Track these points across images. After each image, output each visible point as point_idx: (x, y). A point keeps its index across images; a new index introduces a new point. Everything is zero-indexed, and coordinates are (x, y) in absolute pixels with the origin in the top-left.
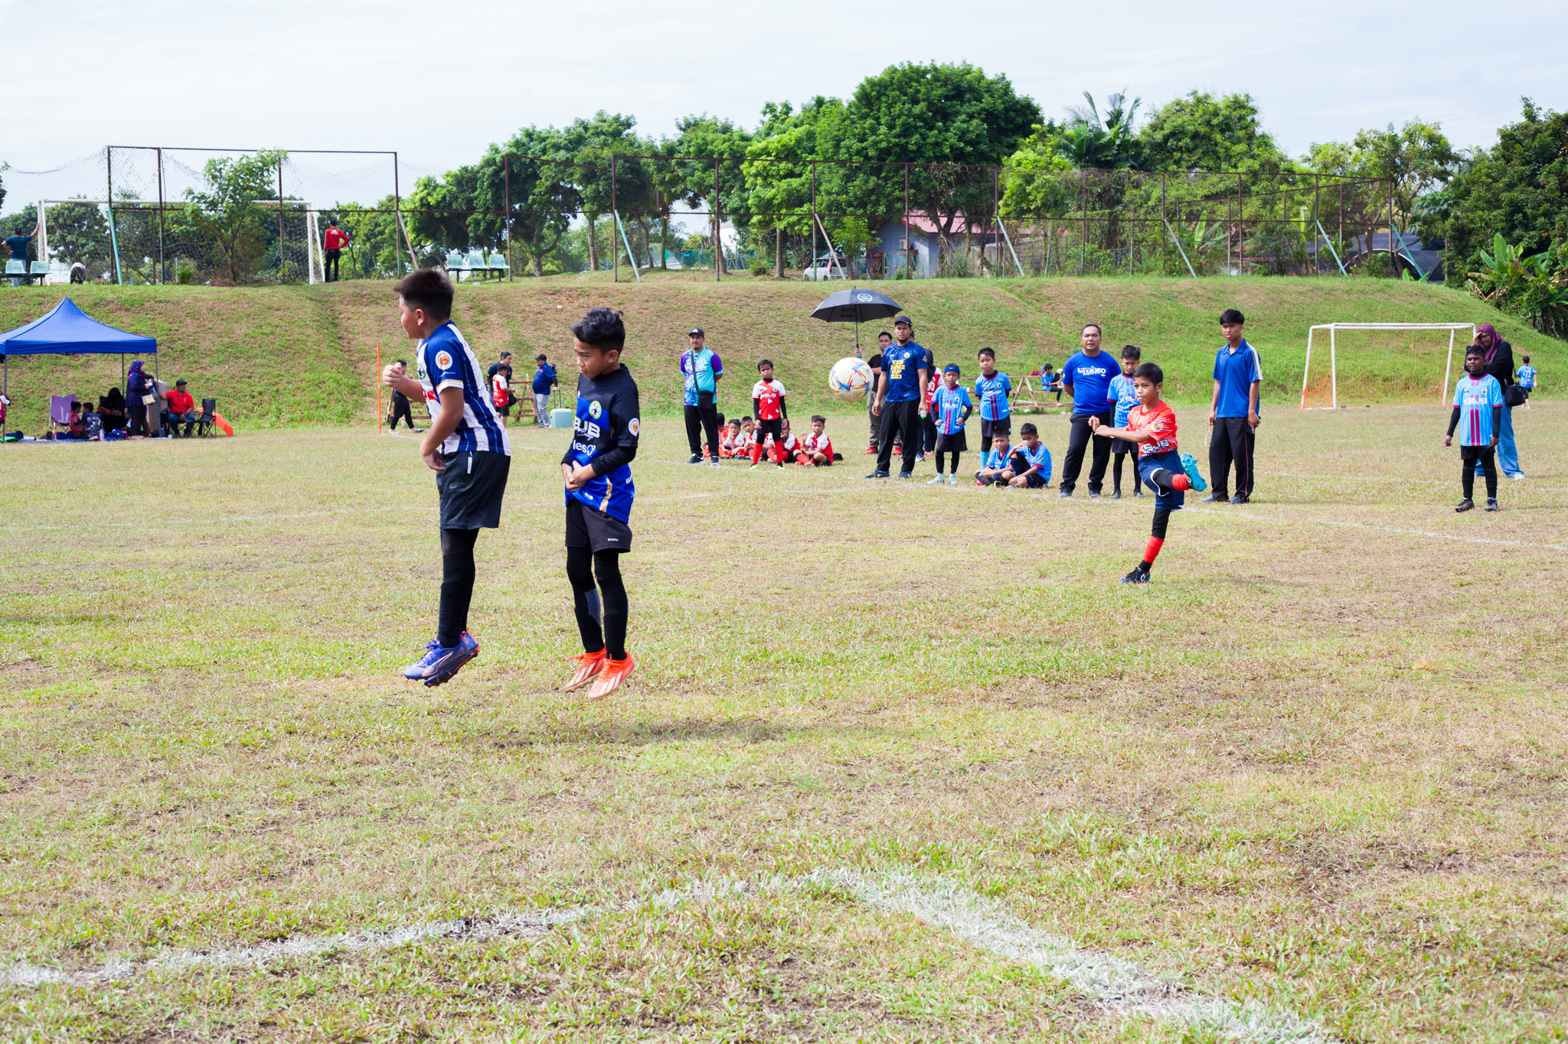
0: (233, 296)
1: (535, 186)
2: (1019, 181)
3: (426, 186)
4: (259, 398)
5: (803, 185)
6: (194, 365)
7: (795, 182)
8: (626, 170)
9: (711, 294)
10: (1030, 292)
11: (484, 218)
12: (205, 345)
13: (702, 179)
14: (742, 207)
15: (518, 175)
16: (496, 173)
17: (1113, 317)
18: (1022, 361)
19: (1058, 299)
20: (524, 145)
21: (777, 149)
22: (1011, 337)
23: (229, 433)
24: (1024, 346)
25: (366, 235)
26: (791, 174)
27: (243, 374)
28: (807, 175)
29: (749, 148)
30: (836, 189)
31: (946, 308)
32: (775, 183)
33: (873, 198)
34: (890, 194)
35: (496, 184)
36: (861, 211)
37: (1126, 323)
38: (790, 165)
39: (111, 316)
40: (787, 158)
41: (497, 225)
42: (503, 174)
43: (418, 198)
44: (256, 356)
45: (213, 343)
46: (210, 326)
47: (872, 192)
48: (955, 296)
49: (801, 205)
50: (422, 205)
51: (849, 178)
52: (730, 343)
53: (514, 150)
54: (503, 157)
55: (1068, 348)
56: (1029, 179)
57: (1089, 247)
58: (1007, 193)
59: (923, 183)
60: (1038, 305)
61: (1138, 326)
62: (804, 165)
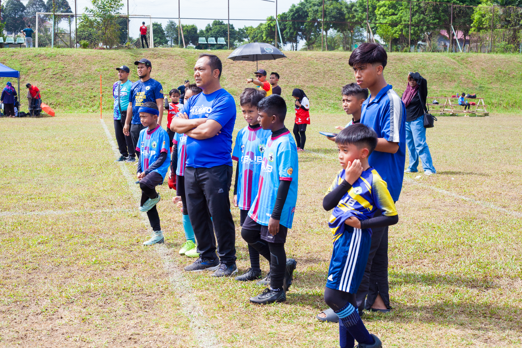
0: (96, 53)
1: (307, 20)
2: (480, 16)
3: (270, 20)
4: (93, 98)
5: (398, 18)
6: (69, 83)
7: (394, 17)
8: (337, 13)
9: (313, 57)
10: (463, 59)
11: (289, 31)
12: (77, 74)
13: (362, 16)
14: (375, 27)
15: (301, 15)
16: (294, 15)
17: (500, 72)
18: (453, 90)
19: (475, 63)
20: (304, 4)
21: (389, 4)
22: (450, 79)
23: (52, 114)
24: (456, 84)
25: (252, 37)
26: (393, 14)
27: (90, 87)
28: (399, 14)
29: (378, 4)
30: (408, 19)
31: (421, 65)
32: (387, 17)
33: (422, 23)
34: (428, 21)
35: (293, 19)
36: (417, 28)
37: (506, 74)
38: (393, 11)
39: (41, 61)
40: (392, 8)
41: (295, 34)
42: (296, 15)
43: (267, 24)
44: (98, 80)
45: (81, 74)
46: (82, 66)
47: (421, 20)
48: (426, 60)
49: (396, 26)
50: (269, 27)
51: (413, 15)
52: (317, 79)
53: (300, 6)
54: (296, 9)
55: (476, 85)
56: (483, 16)
57: (504, 43)
58: (475, 21)
59: (442, 17)
60: (466, 65)
61: (511, 76)
62: (399, 10)
